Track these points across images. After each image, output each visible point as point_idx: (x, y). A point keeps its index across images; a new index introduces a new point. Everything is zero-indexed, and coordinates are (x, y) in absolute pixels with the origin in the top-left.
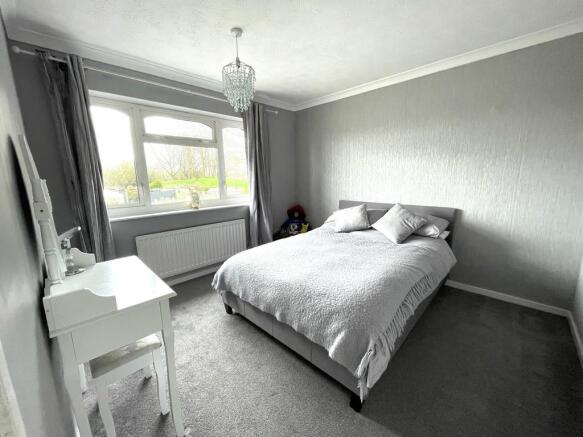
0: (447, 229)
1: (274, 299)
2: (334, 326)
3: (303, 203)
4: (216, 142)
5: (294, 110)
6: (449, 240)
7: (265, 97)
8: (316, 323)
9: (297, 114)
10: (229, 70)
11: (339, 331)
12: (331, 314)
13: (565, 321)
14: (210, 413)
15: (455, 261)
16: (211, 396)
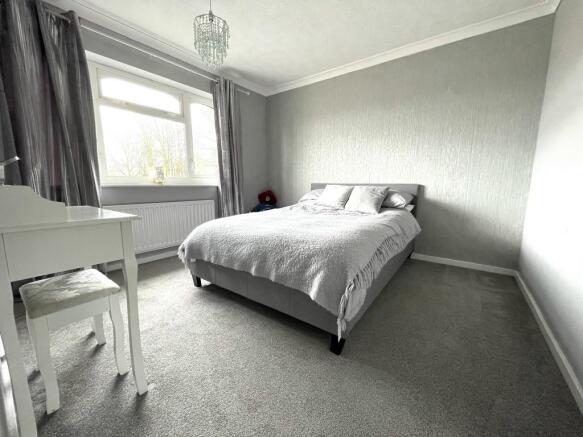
0: (412, 203)
1: (249, 255)
2: (313, 268)
3: (275, 189)
4: (184, 117)
5: (266, 95)
6: (413, 212)
7: (237, 75)
8: (295, 269)
9: (268, 99)
10: (201, 21)
11: (317, 271)
12: (310, 257)
13: (513, 278)
14: (178, 369)
15: (420, 230)
16: (179, 354)
